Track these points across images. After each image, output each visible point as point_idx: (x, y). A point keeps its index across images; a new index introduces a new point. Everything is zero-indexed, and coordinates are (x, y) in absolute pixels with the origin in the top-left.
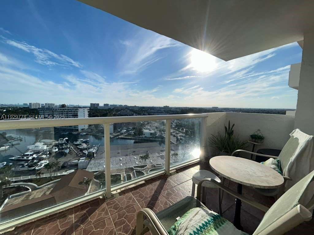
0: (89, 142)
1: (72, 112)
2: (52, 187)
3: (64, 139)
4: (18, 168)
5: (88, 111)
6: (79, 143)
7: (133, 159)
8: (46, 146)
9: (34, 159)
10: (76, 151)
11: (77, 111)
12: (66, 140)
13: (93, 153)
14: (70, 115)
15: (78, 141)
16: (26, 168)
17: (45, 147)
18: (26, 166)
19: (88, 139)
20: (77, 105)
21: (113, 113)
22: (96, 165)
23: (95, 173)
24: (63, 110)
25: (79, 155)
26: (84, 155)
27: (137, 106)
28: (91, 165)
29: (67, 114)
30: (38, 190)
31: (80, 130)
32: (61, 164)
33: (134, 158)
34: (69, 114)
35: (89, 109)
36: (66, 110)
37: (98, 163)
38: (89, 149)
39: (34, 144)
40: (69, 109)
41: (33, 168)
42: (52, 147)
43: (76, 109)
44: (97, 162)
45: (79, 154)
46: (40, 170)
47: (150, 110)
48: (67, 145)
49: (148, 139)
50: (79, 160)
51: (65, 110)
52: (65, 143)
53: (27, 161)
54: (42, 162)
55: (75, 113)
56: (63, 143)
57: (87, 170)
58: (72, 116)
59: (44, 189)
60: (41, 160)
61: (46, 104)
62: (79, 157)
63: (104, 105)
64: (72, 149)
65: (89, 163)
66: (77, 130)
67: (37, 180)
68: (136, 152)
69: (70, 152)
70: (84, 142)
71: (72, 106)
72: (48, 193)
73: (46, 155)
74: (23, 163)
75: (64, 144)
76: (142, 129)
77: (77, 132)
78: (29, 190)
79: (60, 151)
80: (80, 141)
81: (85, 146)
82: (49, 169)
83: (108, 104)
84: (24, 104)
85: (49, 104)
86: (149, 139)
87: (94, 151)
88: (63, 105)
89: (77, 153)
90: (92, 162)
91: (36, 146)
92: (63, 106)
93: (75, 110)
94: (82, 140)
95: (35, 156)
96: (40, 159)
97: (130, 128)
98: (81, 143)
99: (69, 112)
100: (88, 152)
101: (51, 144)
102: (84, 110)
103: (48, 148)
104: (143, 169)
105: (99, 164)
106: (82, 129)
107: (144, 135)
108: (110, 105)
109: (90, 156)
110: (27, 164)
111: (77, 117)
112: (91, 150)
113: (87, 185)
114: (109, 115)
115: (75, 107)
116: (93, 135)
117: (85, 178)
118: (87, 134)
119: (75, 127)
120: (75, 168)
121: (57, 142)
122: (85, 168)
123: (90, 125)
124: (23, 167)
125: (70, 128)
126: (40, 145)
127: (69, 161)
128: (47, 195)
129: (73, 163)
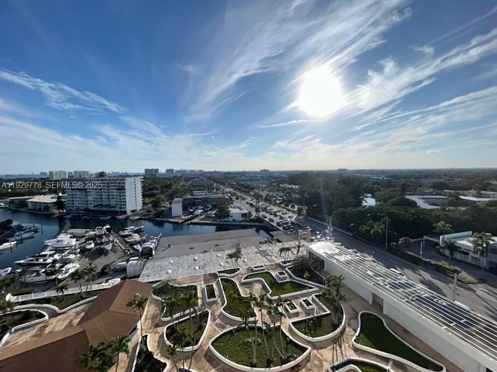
0: (143, 231)
1: (115, 184)
2: (82, 311)
3: (104, 228)
4: (29, 277)
5: (141, 182)
6: (127, 233)
7: (217, 258)
8: (75, 239)
9: (55, 261)
10: (122, 247)
11: (124, 182)
12: (107, 228)
13: (151, 249)
14: (113, 189)
15: (127, 230)
16: (43, 277)
17: (74, 242)
18: (42, 274)
19: (143, 227)
20: (124, 172)
21: (181, 184)
22: (155, 269)
23: (154, 285)
24: (103, 180)
25: (129, 253)
26: (136, 253)
27: (218, 172)
28: (148, 269)
29: (108, 186)
30: (61, 316)
31: (129, 213)
32: (99, 270)
33: (218, 256)
35: (143, 179)
36: (106, 180)
37: (159, 266)
38: (144, 241)
39: (55, 237)
40: (111, 178)
41: (54, 276)
42: (84, 241)
43: (122, 178)
44: (157, 264)
45: (129, 250)
46: (64, 280)
47: (240, 177)
48: (109, 236)
49: (238, 223)
50: (128, 261)
51: (105, 182)
52: (105, 234)
53: (44, 265)
54: (69, 267)
55: (121, 185)
56: (103, 235)
58: (115, 191)
59: (70, 314)
60: (66, 264)
61: (75, 172)
62: (128, 256)
63: (167, 170)
64: (116, 243)
65: (144, 265)
66: (125, 212)
67: (58, 299)
68: (220, 246)
69: (113, 250)
70: (136, 232)
71: (116, 175)
72: (76, 321)
73: (76, 254)
74: (37, 268)
75: (104, 236)
76: (228, 208)
77: (125, 215)
78: (44, 316)
79: (98, 247)
80: (130, 229)
81: (137, 237)
82: (78, 281)
83: (173, 170)
85: (80, 172)
86: (240, 223)
87: (152, 246)
88: (101, 172)
89: (124, 250)
90: (149, 264)
91: (58, 241)
92: (102, 174)
93: (121, 180)
94: (133, 229)
95: (57, 257)
96: (65, 262)
97: (209, 207)
98: (131, 233)
99: (111, 184)
100: (143, 248)
101: (83, 237)
102: (135, 179)
103: (78, 242)
104: (232, 275)
105: (161, 267)
106: (133, 211)
107: (232, 217)
108: (176, 171)
109: (147, 254)
110: (44, 270)
111: (124, 191)
112: (147, 245)
113: (140, 308)
114: (174, 186)
115: (120, 176)
116: (150, 220)
117: (137, 294)
118: (140, 219)
119: (120, 208)
120: (121, 275)
121: (93, 233)
122: (137, 274)
123: (144, 204)
124: (38, 275)
125: (113, 209)
126: (65, 239)
127: (112, 263)
128: (75, 325)
129: (118, 266)
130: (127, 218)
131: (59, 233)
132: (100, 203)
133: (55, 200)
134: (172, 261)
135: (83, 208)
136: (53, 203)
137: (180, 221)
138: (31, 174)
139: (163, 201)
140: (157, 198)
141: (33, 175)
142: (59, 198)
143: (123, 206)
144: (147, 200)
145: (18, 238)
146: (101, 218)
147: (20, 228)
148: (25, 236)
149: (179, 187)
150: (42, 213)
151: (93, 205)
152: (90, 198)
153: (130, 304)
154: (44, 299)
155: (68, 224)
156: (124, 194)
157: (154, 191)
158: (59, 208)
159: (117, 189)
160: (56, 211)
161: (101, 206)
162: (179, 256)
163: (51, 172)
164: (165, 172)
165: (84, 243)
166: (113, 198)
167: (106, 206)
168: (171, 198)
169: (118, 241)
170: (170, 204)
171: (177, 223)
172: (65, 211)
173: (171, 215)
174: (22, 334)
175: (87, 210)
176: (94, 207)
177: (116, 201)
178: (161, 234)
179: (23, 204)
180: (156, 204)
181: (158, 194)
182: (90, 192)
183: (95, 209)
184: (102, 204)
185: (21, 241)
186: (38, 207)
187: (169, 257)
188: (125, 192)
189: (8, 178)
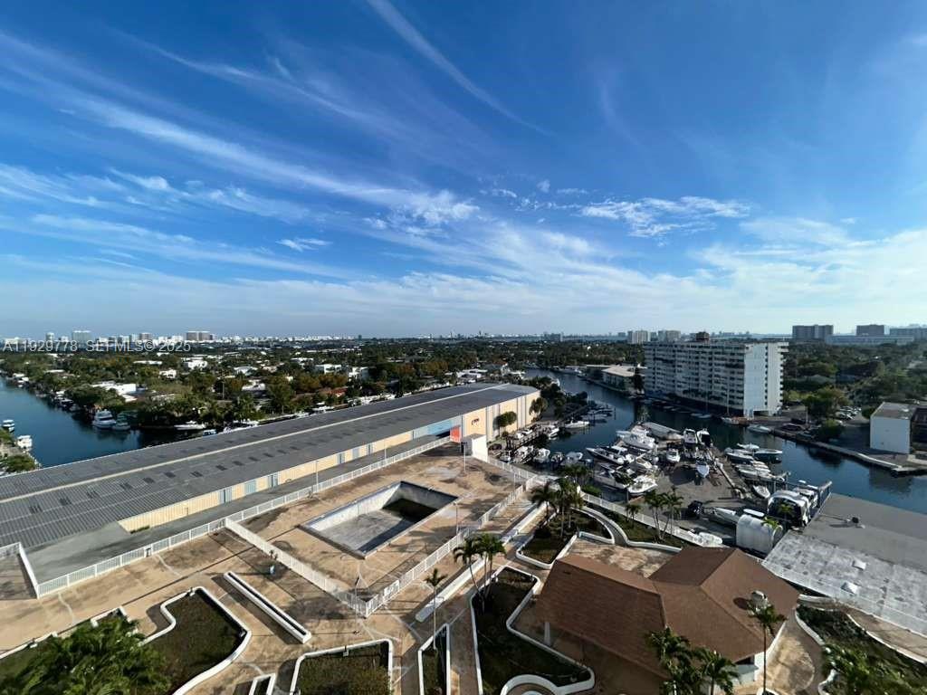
0: (779, 462)
1: (724, 356)
2: (657, 560)
3: (698, 433)
4: (598, 474)
5: (782, 353)
6: (741, 456)
8: (653, 440)
9: (626, 464)
10: (730, 480)
11: (741, 352)
12: (704, 436)
13: (798, 509)
14: (719, 365)
15: (742, 448)
16: (611, 481)
17: (651, 443)
18: (611, 476)
19: (780, 452)
20: (744, 333)
21: (912, 366)
23: (803, 596)
24: (700, 347)
25: (742, 497)
26: (758, 503)
28: (788, 551)
29: (710, 359)
30: (628, 550)
31: (748, 416)
32: (685, 504)
34: (717, 362)
35: (789, 348)
36: (708, 347)
37: (818, 557)
38: (781, 485)
39: (629, 429)
40: (717, 345)
41: (625, 486)
42: (665, 446)
43: (737, 345)
44: (812, 548)
45: (743, 492)
46: (636, 497)
48: (706, 451)
50: (740, 512)
51: (706, 350)
52: (699, 445)
53: (615, 465)
54: (642, 480)
55: (736, 357)
56: (695, 444)
57: (765, 563)
58: (723, 368)
59: (640, 553)
60: (640, 474)
61: (659, 332)
62: (740, 501)
63: (860, 329)
64: (718, 467)
65: (777, 539)
66: (740, 413)
67: (627, 522)
69: (712, 478)
70: (761, 458)
71: (727, 338)
72: (648, 571)
73: (653, 464)
74: (607, 466)
75: (697, 448)
77: (739, 418)
78: (610, 538)
79: (685, 463)
80: (748, 449)
81: (762, 470)
82: (654, 509)
83: (882, 327)
84: (621, 335)
85: (667, 332)
87: (801, 504)
88: (700, 333)
89: (733, 488)
90: (790, 540)
91: (632, 436)
92: (701, 337)
93: (737, 348)
94: (755, 450)
95: (629, 458)
96: (640, 471)
98: (751, 457)
99: (717, 356)
100: (776, 499)
101: (664, 439)
102: (767, 348)
103: (657, 446)
106: (757, 413)
108: (891, 330)
109: (788, 518)
110: (613, 471)
111: (740, 370)
112: (790, 495)
113: (765, 626)
114: (883, 371)
115: (735, 340)
116: (799, 442)
117: (758, 592)
118: (775, 434)
119: (731, 402)
120: (724, 534)
121: (679, 437)
122: (760, 548)
123: (786, 403)
124: (607, 475)
125: (716, 402)
126: (641, 435)
127: (708, 502)
128: (646, 576)
129: (720, 513)
130: (744, 426)
131: (634, 424)
132: (696, 388)
133: (632, 374)
134: (863, 566)
135: (668, 392)
136: (630, 378)
137: (900, 469)
138: (608, 334)
139: (843, 404)
140: (824, 395)
141: (610, 336)
142: (637, 371)
143: (736, 400)
144: (795, 396)
145: (591, 418)
146: (693, 415)
147: (593, 406)
148: (598, 417)
149: (904, 373)
150: (615, 389)
151: (682, 389)
152: (679, 377)
153: (742, 603)
154: (612, 513)
155: (646, 413)
156: (740, 376)
157: (816, 376)
158: (635, 387)
159: (727, 366)
160: (632, 391)
161: (697, 392)
162: (891, 563)
163: (630, 333)
164: (855, 334)
165: (664, 449)
166: (717, 382)
167: (703, 395)
168: (870, 400)
169: (722, 465)
170: (867, 414)
171: (888, 469)
172: (643, 392)
173: (868, 445)
174: (587, 546)
175: (672, 395)
176: (685, 392)
177: (723, 388)
178: (831, 483)
179: (598, 374)
180: (819, 409)
181: (826, 384)
182: (681, 366)
183: (685, 396)
184: (697, 390)
185: (593, 423)
186: (613, 381)
187: (853, 549)
188: (743, 373)
189: (587, 339)
